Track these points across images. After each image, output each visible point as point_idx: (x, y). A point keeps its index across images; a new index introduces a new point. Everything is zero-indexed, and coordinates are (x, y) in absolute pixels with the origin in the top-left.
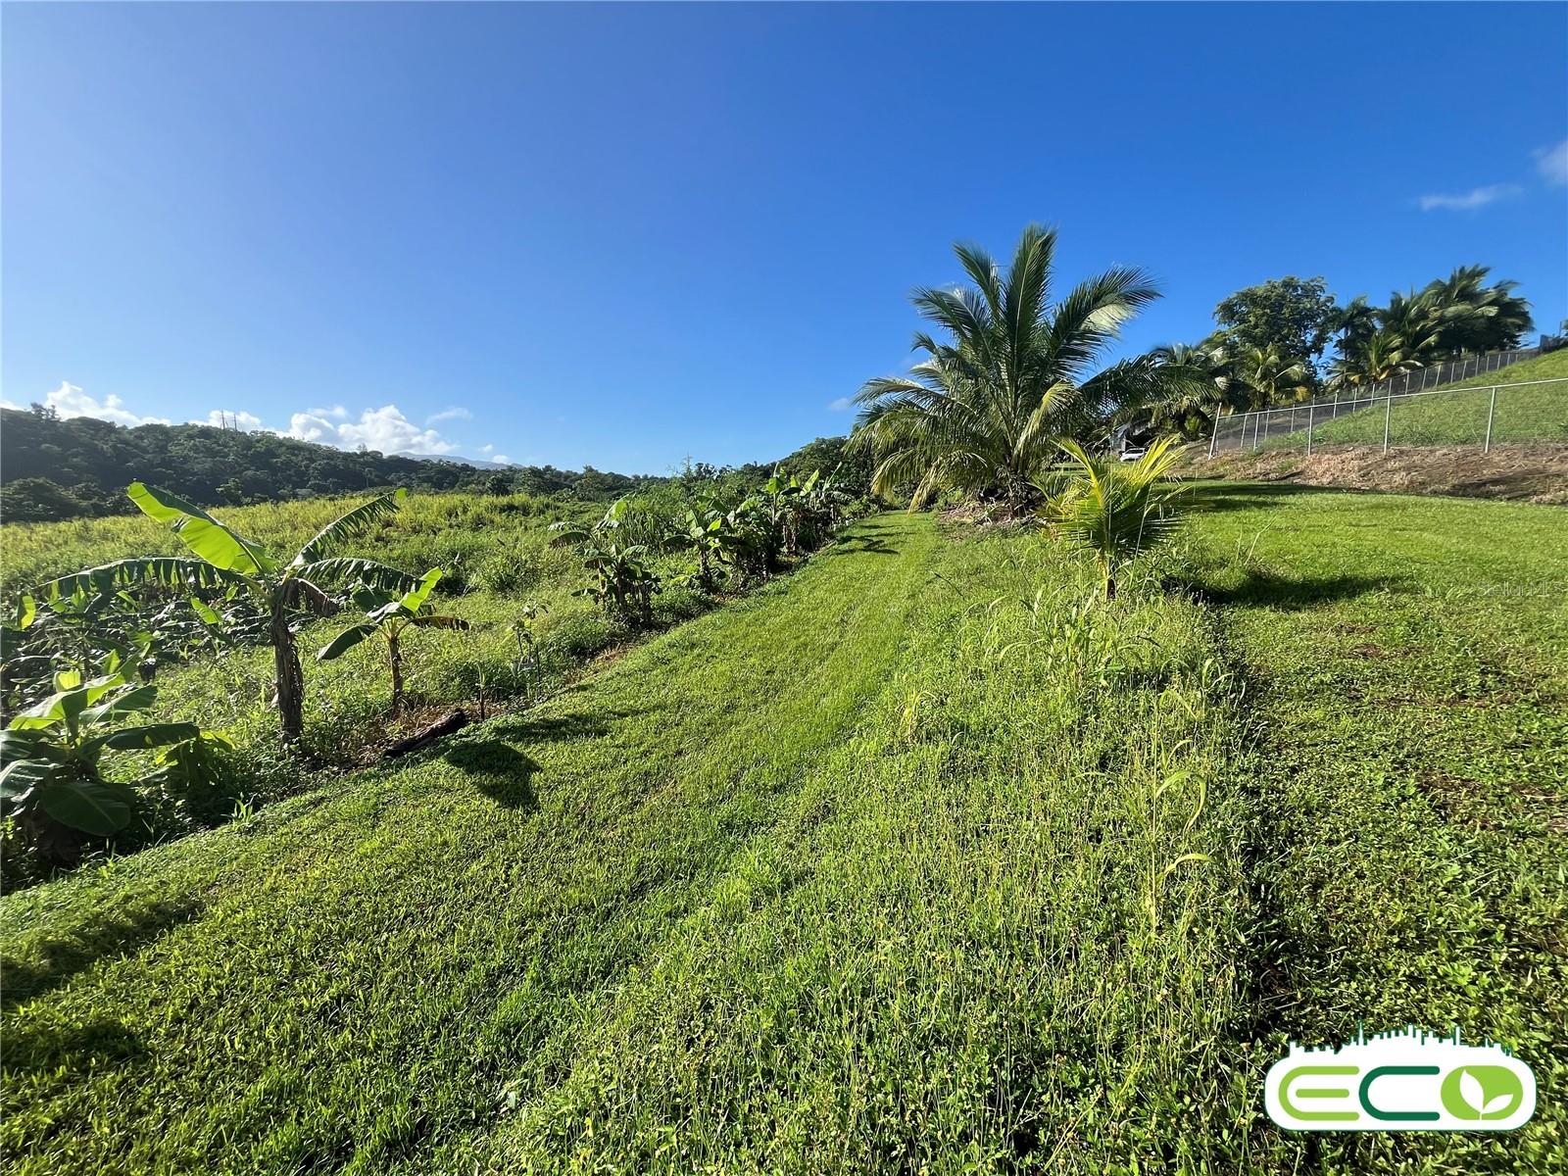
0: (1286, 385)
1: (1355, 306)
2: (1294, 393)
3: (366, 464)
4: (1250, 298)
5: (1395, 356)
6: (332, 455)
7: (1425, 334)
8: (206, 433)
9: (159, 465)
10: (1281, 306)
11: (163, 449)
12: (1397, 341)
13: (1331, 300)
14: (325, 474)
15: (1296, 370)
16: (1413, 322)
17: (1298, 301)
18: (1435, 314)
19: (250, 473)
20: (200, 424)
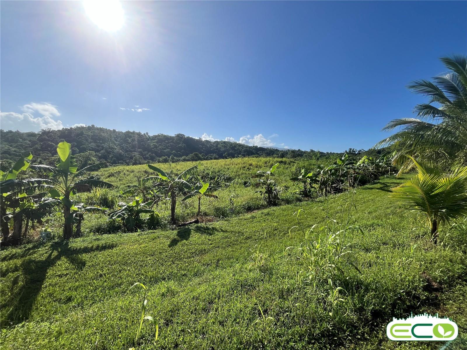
3: (254, 149)
6: (247, 147)
8: (225, 142)
9: (216, 150)
11: (217, 146)
14: (245, 151)
19: (231, 151)
20: (224, 140)
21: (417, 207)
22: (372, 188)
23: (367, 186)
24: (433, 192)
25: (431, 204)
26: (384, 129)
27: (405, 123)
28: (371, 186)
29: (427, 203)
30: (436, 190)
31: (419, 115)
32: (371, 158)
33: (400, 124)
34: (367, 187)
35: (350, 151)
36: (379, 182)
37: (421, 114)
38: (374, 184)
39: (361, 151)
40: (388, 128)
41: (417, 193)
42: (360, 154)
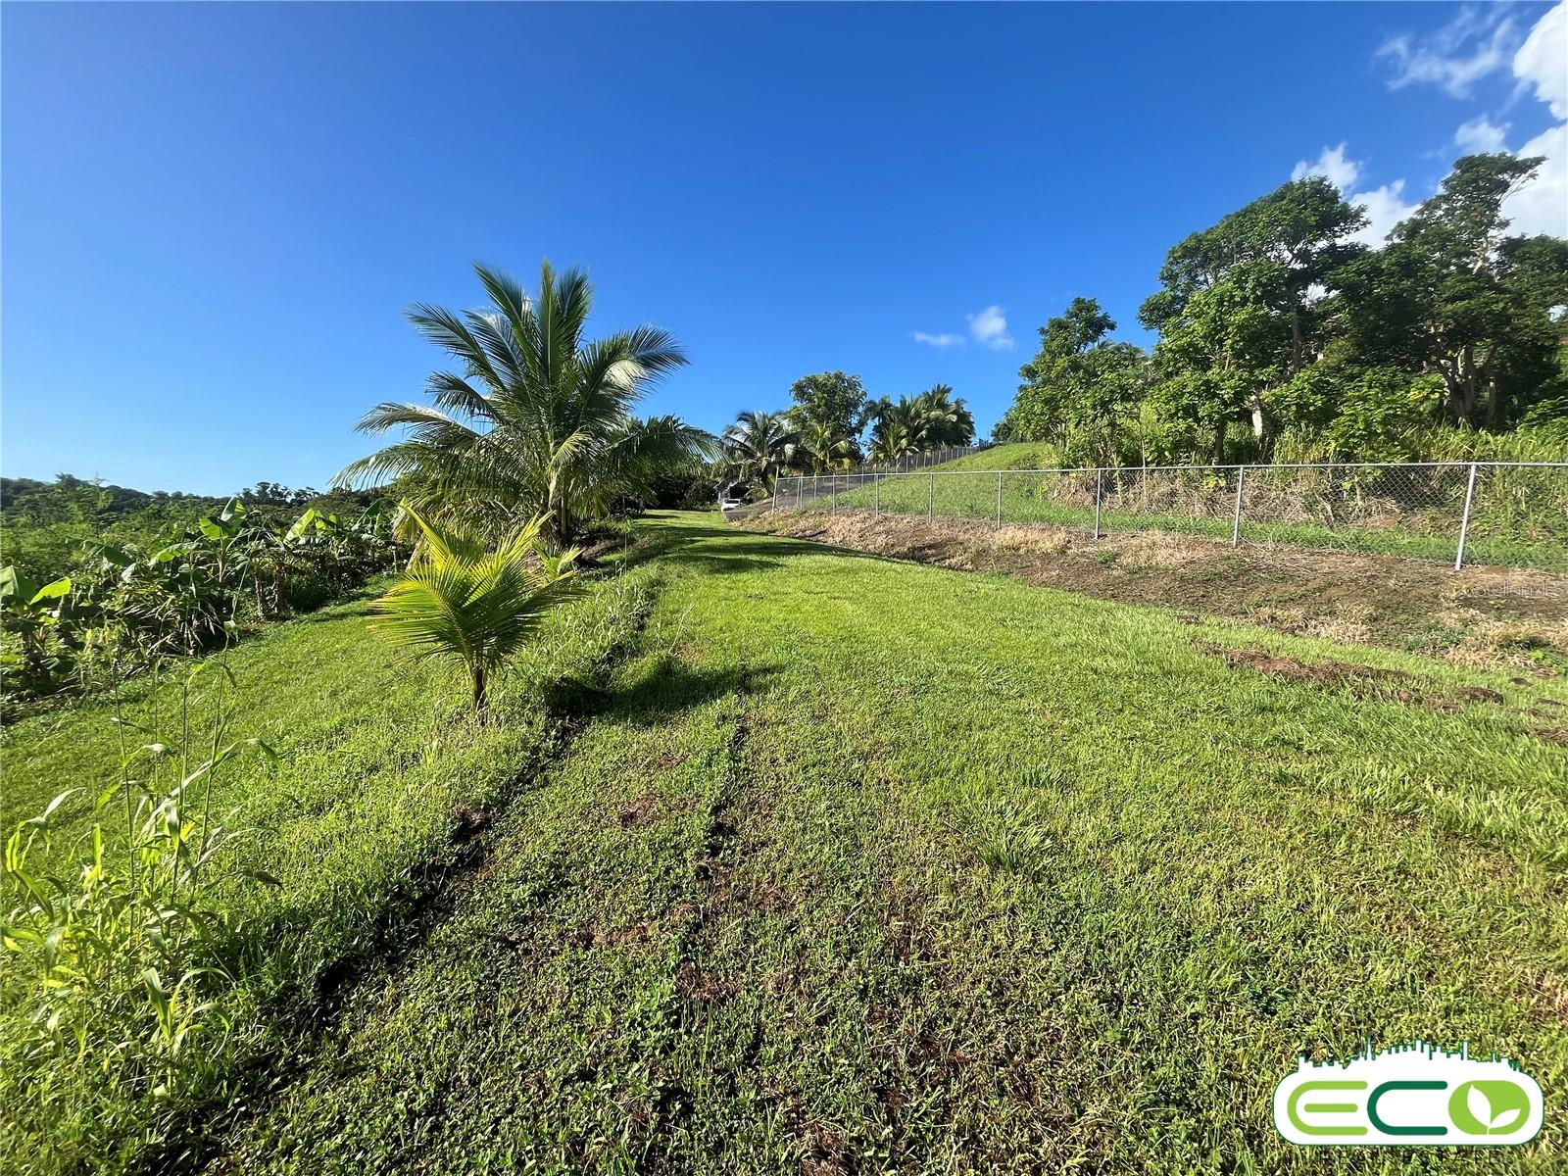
0: (836, 456)
1: (883, 401)
2: (842, 462)
4: (813, 382)
5: (904, 442)
7: (919, 429)
10: (835, 393)
12: (904, 432)
13: (865, 394)
15: (843, 445)
16: (913, 419)
17: (845, 392)
18: (924, 415)
21: (439, 644)
22: (343, 616)
23: (326, 609)
24: (467, 599)
25: (467, 629)
26: (363, 426)
27: (416, 418)
28: (341, 609)
29: (459, 630)
30: (471, 594)
31: (438, 401)
32: (332, 518)
33: (403, 420)
34: (327, 614)
35: (263, 492)
36: (364, 595)
37: (444, 400)
38: (349, 602)
39: (304, 493)
40: (370, 424)
41: (433, 608)
42: (301, 503)
